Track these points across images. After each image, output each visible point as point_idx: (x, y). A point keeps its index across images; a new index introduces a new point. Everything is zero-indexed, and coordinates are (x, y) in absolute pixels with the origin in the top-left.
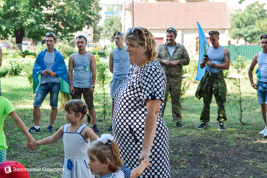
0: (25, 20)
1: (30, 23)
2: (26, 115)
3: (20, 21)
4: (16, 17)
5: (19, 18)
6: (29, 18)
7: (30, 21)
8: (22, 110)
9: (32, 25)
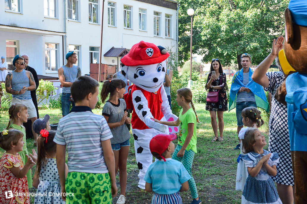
0: (249, 44)
1: (254, 47)
2: (230, 136)
3: (243, 45)
4: (239, 41)
5: (242, 42)
6: (252, 42)
7: (253, 45)
8: (228, 132)
9: (256, 49)
